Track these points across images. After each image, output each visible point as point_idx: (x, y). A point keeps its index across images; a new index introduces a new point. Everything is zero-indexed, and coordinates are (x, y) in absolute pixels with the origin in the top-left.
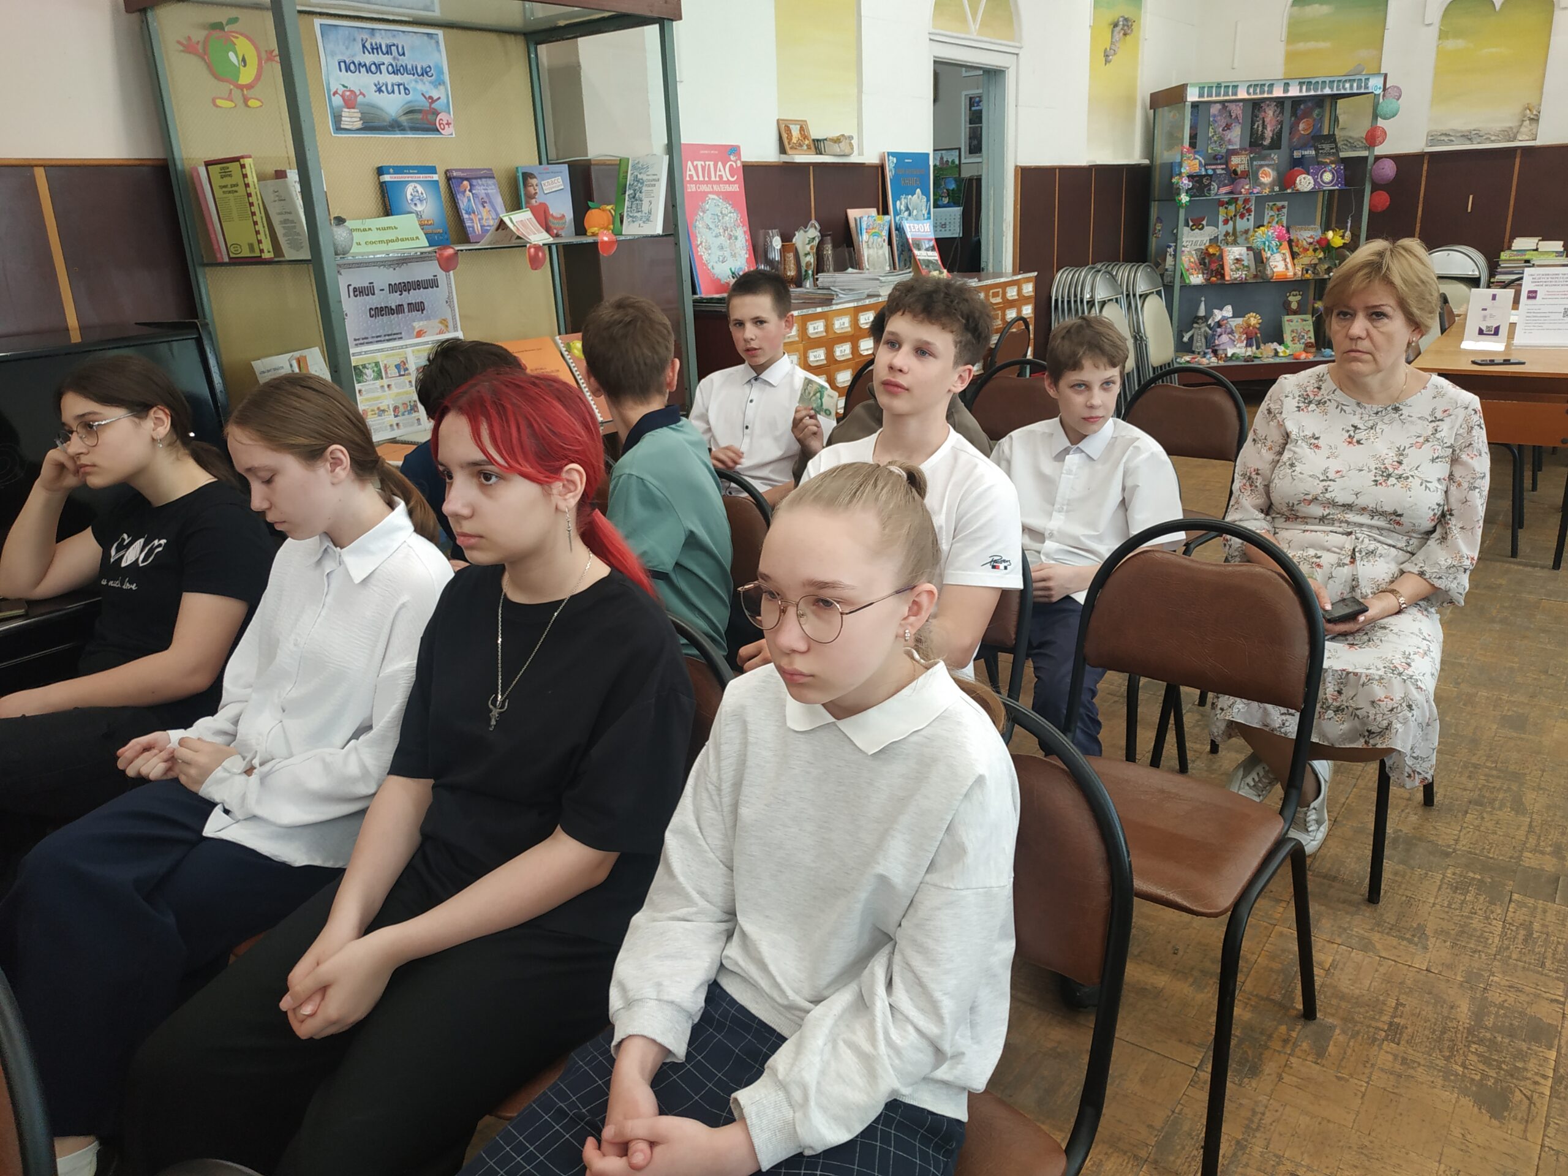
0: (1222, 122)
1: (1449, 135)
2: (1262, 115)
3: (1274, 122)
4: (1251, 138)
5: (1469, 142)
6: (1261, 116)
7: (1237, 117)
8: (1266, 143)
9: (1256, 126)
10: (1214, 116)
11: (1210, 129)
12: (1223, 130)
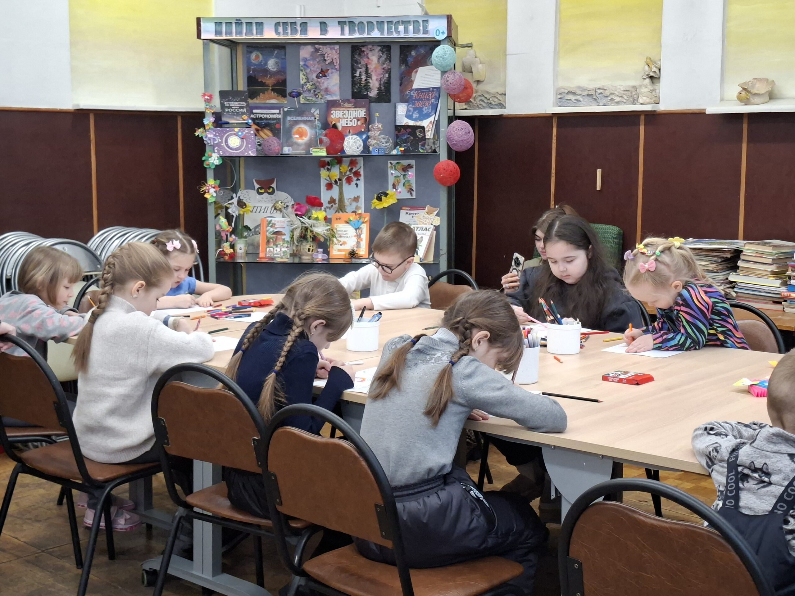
0: (316, 67)
1: (574, 94)
2: (363, 61)
3: (380, 71)
4: (352, 88)
5: (594, 103)
6: (363, 63)
7: (332, 62)
8: (373, 93)
9: (357, 74)
10: (305, 60)
11: (302, 76)
12: (318, 77)
